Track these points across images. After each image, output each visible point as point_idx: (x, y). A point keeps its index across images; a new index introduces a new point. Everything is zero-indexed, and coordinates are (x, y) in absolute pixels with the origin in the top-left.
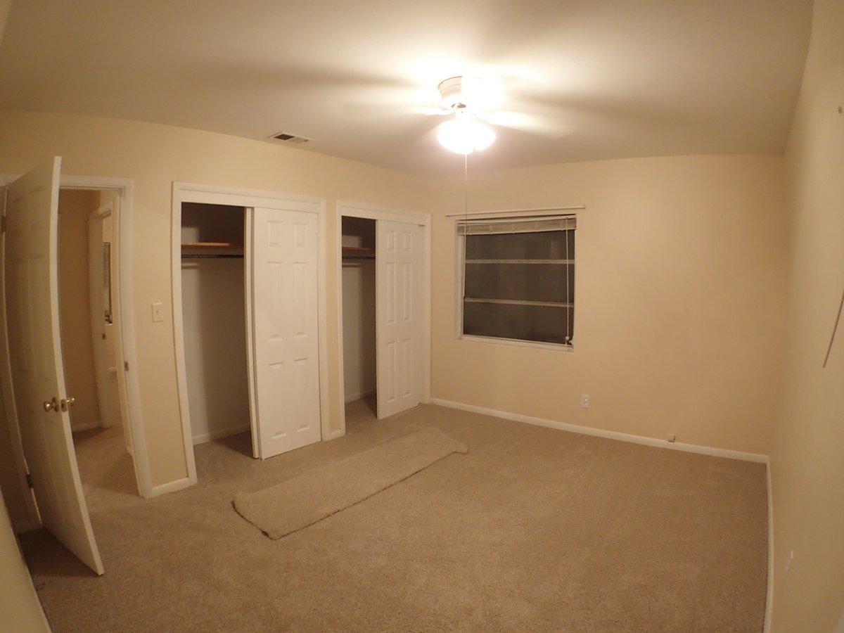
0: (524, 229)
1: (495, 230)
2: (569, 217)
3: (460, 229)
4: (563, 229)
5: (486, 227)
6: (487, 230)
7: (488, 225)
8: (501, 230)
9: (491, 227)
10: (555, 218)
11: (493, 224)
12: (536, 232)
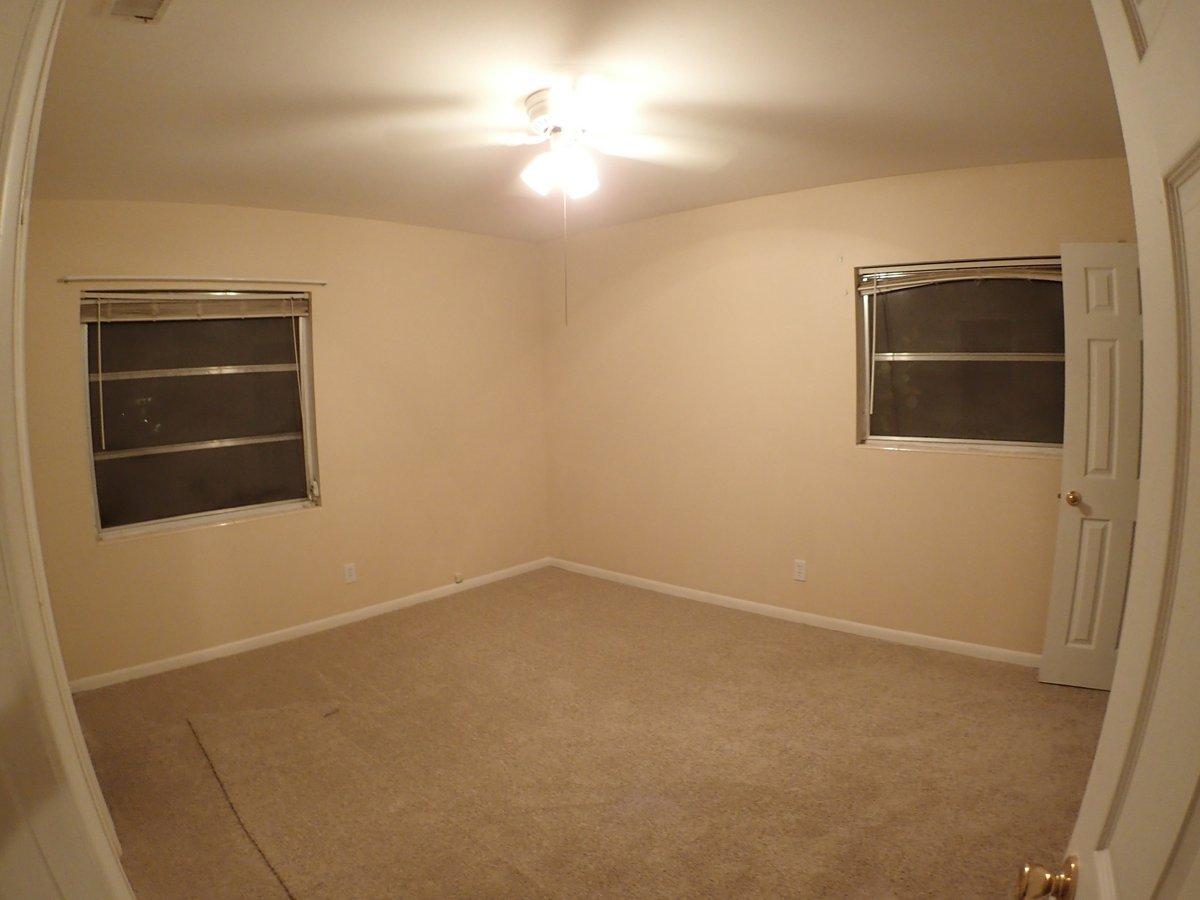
0: (218, 313)
1: (162, 312)
2: (295, 296)
3: (85, 310)
4: (288, 315)
5: (144, 307)
6: (148, 313)
7: (150, 303)
8: (173, 313)
9: (155, 307)
10: (273, 297)
11: (159, 302)
12: (240, 319)
